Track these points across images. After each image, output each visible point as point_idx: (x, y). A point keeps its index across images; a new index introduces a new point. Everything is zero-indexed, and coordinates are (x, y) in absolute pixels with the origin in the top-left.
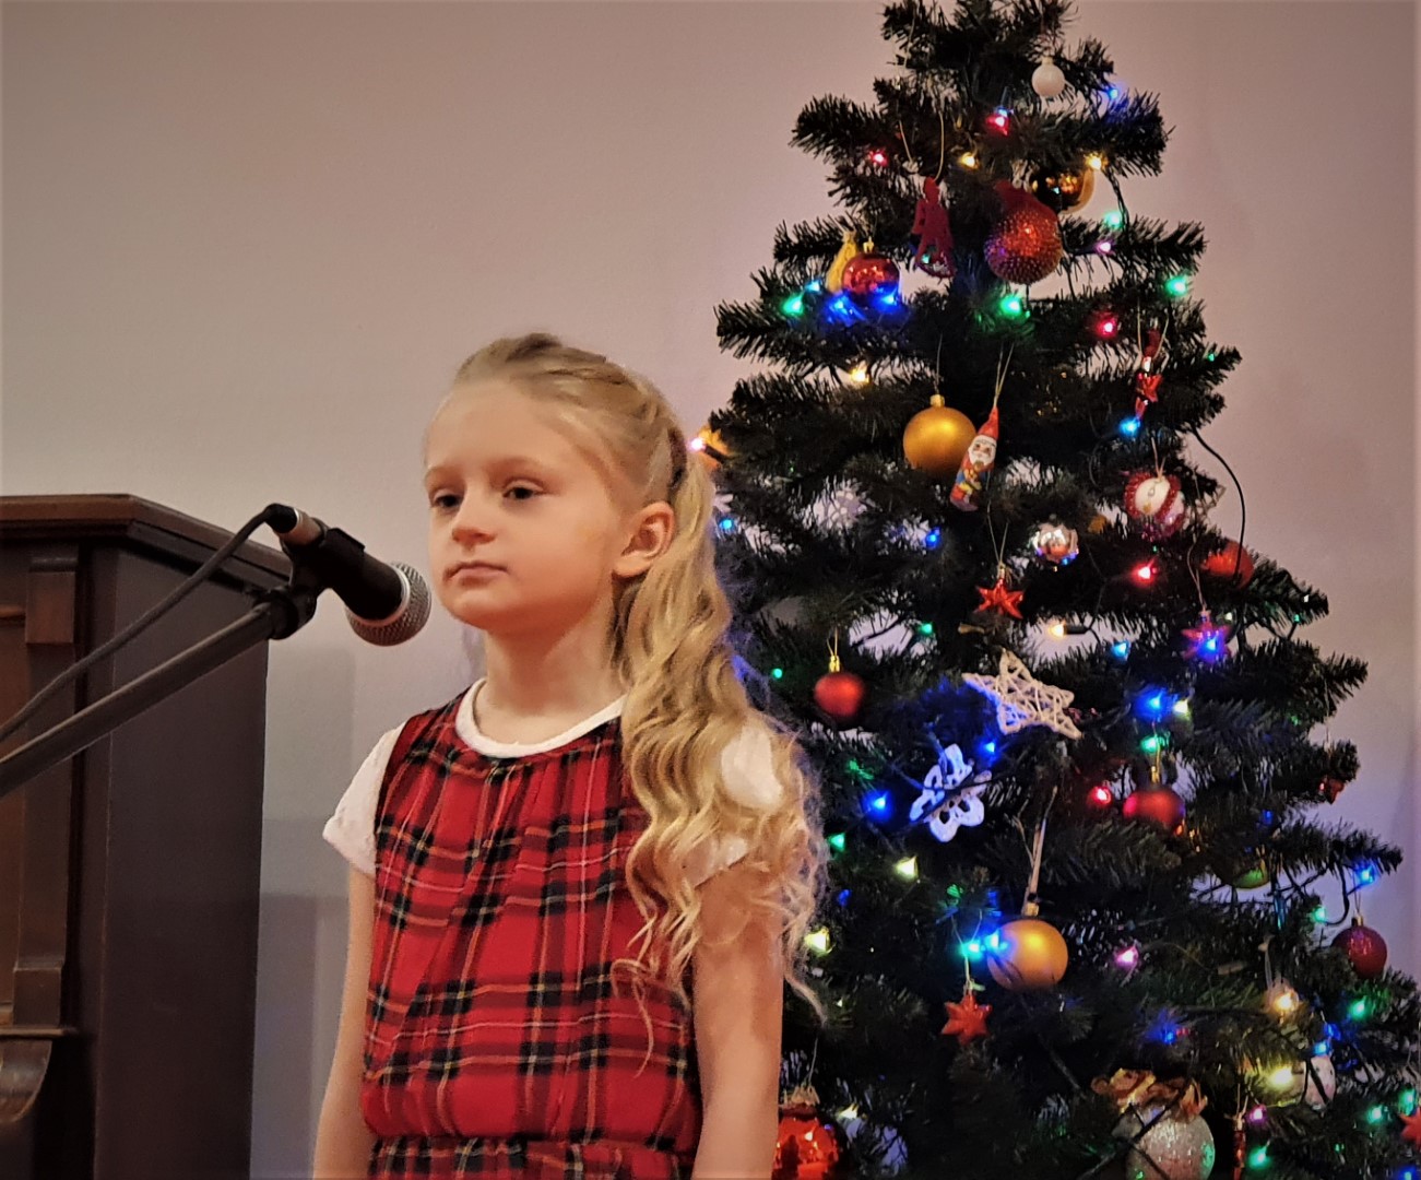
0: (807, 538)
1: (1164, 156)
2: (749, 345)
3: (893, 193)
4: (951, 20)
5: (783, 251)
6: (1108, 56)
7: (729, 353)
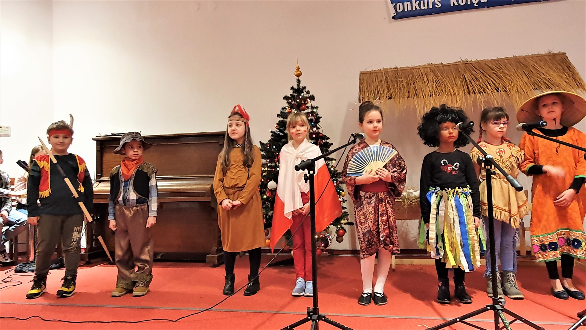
3: (292, 104)
4: (296, 88)
6: (310, 91)
7: (278, 118)
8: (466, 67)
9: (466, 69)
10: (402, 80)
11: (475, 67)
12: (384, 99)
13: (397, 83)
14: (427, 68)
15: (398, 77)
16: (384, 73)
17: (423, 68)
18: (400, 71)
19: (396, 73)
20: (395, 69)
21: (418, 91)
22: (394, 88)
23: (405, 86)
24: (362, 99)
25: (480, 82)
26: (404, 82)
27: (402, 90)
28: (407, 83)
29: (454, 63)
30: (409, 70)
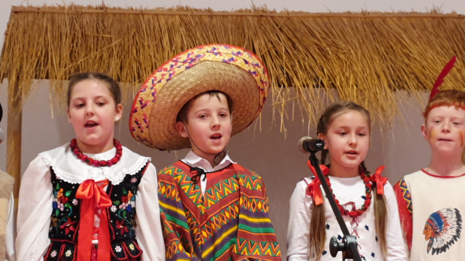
8: (261, 25)
9: (260, 28)
10: (111, 38)
11: (280, 26)
12: (58, 78)
13: (97, 44)
14: (175, 15)
15: (103, 31)
16: (70, 16)
17: (167, 15)
18: (110, 15)
19: (100, 19)
20: (99, 11)
21: (143, 66)
22: (86, 55)
23: (115, 53)
24: (4, 74)
25: (282, 59)
26: (113, 44)
27: (106, 61)
28: (120, 45)
29: (236, 11)
30: (131, 16)
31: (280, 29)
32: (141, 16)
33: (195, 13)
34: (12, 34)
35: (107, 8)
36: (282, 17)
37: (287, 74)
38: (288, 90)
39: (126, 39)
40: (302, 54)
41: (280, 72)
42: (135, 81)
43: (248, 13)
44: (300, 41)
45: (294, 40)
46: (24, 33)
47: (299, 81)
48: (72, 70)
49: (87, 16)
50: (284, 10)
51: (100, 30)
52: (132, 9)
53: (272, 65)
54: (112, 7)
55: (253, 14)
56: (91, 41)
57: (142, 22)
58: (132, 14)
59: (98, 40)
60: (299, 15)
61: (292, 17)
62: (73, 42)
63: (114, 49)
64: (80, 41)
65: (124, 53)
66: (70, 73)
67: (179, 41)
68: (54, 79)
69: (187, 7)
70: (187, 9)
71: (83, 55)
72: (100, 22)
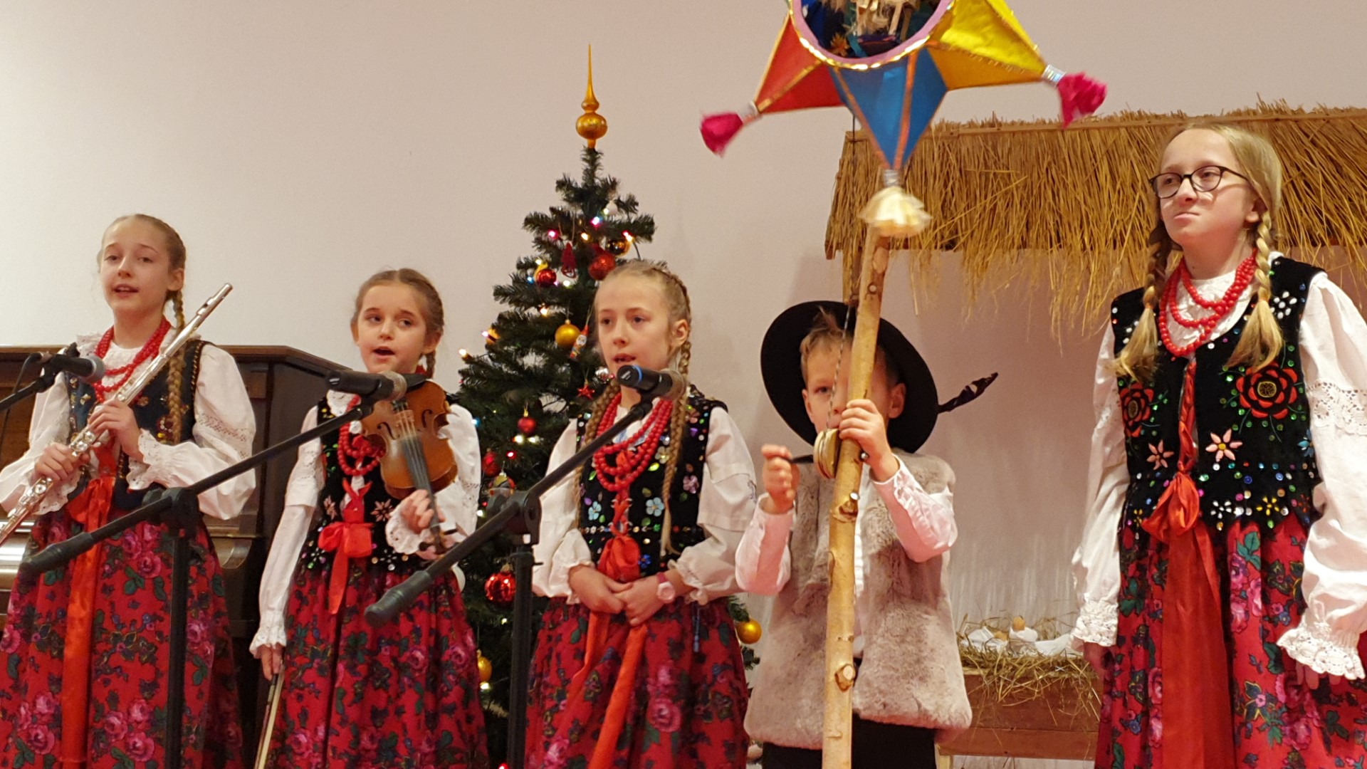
0: (520, 368)
1: (654, 236)
2: (504, 300)
3: (556, 247)
4: (580, 185)
5: (520, 266)
6: (637, 200)
7: (498, 302)
8: (1275, 137)
10: (1009, 175)
11: (1312, 136)
12: (924, 247)
13: (986, 186)
14: (1118, 128)
15: (995, 163)
16: (940, 142)
17: (1104, 128)
18: (1007, 135)
19: (990, 143)
20: (988, 130)
21: (1065, 220)
22: (968, 207)
23: (1017, 200)
24: (838, 244)
25: (1319, 197)
26: (1014, 184)
27: (1002, 215)
28: (1025, 187)
29: (1229, 114)
30: (1042, 135)
31: (1313, 142)
32: (1059, 134)
33: (1155, 122)
34: (848, 178)
35: (1000, 125)
36: (1315, 120)
37: (1328, 222)
38: (1332, 250)
39: (1035, 175)
40: (1356, 184)
41: (1315, 219)
42: (1051, 246)
43: (1252, 117)
44: (1350, 163)
45: (1341, 161)
46: (867, 175)
47: (1351, 234)
48: (947, 233)
49: (968, 139)
50: (1318, 107)
51: (990, 163)
52: (1044, 122)
53: (1299, 207)
54: (1009, 121)
55: (1261, 118)
56: (975, 181)
57: (1063, 145)
58: (1044, 131)
59: (987, 179)
60: (1349, 114)
61: (1334, 119)
62: (946, 186)
63: (1015, 192)
64: (957, 185)
65: (1032, 199)
66: (942, 237)
67: (1128, 173)
68: (917, 249)
69: (1139, 112)
70: (1141, 116)
71: (963, 205)
72: (990, 149)
